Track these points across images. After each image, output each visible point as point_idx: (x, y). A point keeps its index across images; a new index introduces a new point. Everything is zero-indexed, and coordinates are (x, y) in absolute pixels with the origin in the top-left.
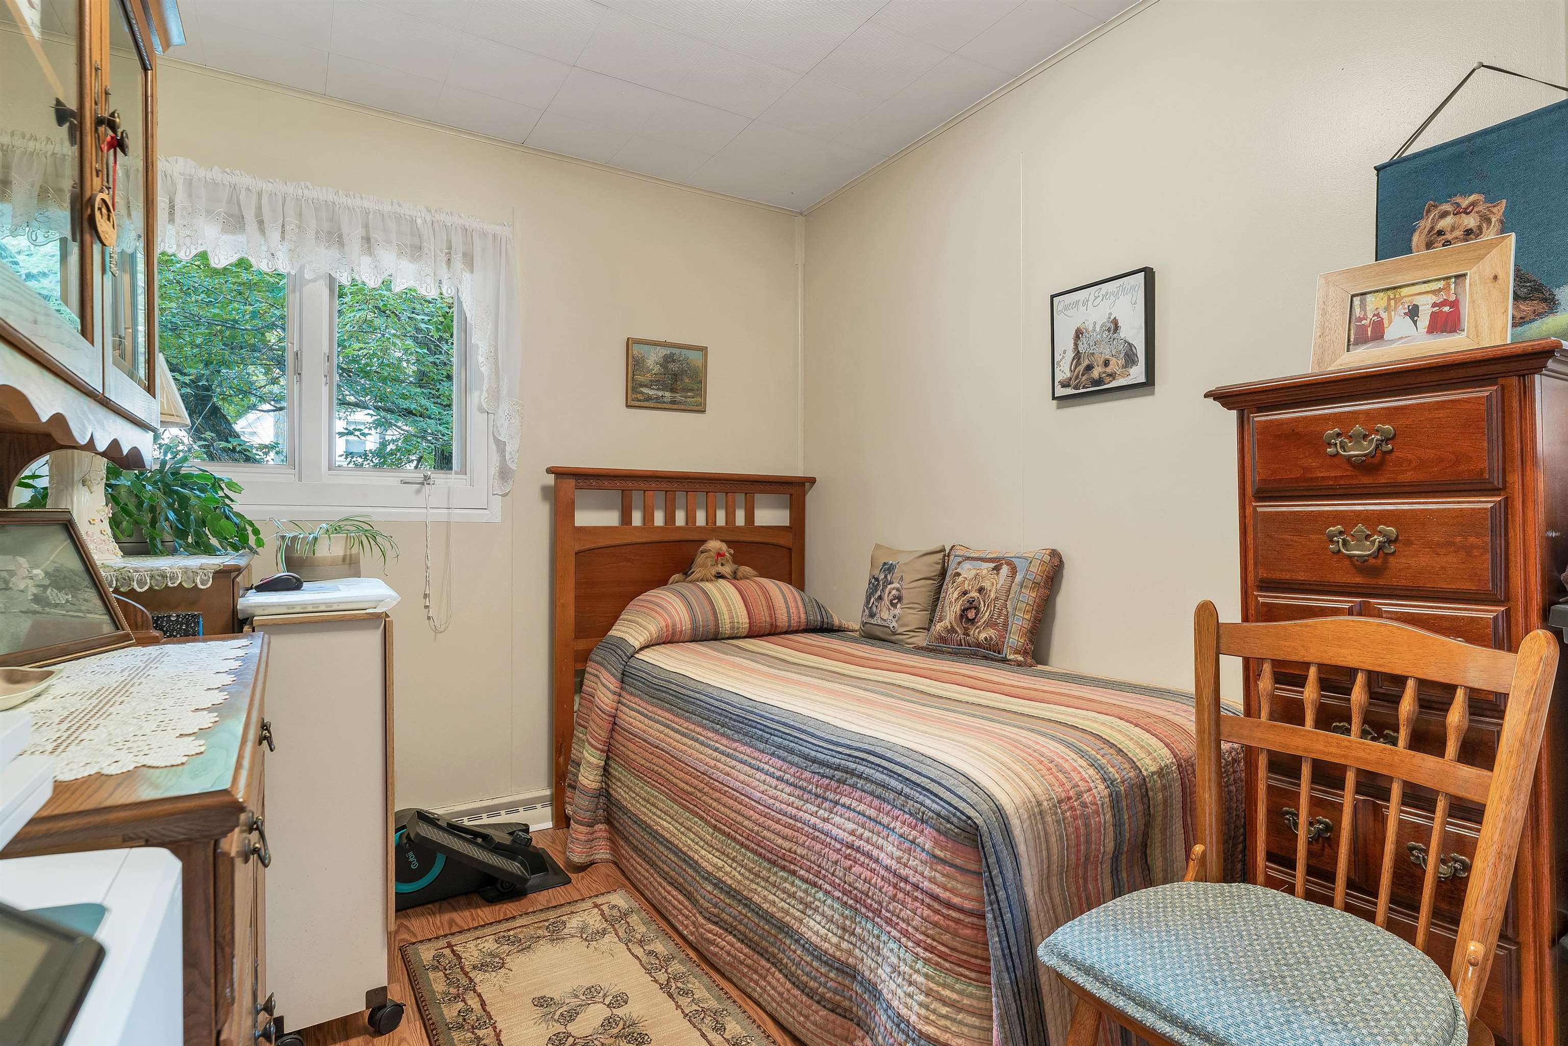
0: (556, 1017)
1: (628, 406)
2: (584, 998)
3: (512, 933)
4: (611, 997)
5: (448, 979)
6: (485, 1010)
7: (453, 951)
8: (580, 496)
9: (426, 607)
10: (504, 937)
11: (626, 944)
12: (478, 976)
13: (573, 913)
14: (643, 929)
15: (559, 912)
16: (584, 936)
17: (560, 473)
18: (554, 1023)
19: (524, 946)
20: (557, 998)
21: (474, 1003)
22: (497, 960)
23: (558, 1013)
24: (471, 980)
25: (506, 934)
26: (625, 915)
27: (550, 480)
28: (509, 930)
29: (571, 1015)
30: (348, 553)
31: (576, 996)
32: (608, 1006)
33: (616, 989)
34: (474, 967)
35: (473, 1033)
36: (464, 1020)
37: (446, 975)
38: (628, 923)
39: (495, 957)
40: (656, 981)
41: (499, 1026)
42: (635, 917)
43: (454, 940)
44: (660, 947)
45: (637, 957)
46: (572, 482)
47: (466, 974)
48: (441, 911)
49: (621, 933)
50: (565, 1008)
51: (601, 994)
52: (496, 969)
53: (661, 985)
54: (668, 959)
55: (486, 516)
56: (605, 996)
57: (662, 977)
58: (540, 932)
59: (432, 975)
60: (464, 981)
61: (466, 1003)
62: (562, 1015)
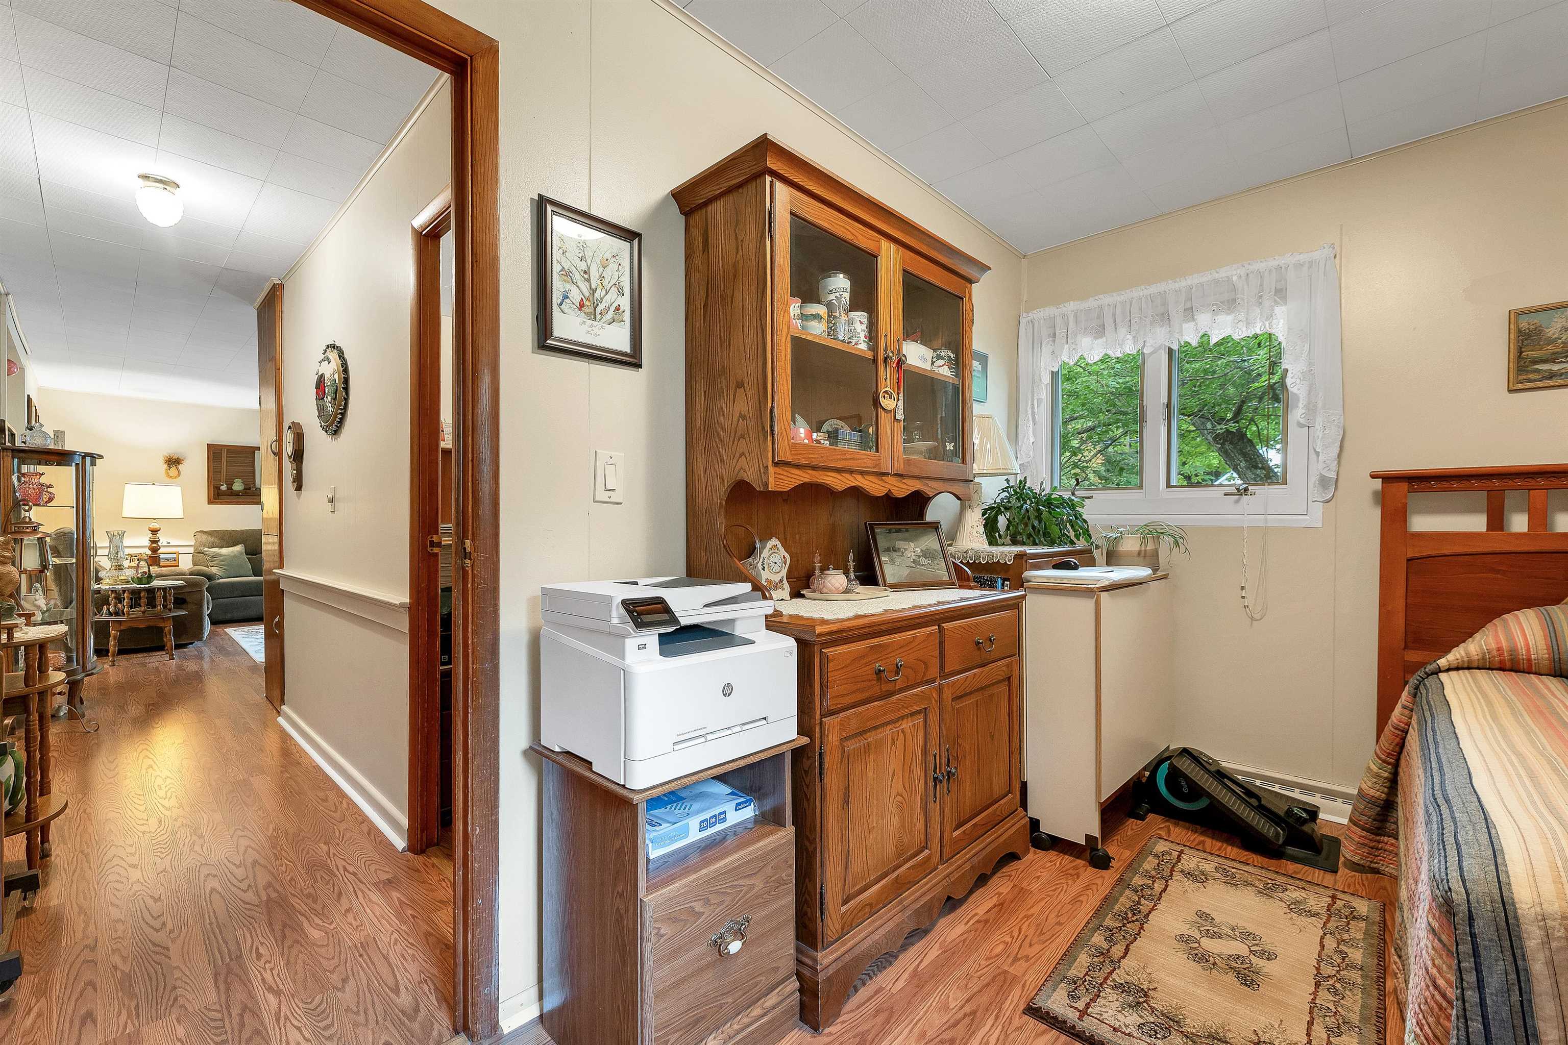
0: (1202, 929)
1: (1510, 391)
2: (1238, 935)
3: (1234, 870)
4: (1260, 949)
5: (1158, 866)
6: (1160, 894)
7: (1179, 856)
8: (1415, 500)
9: (1243, 597)
10: (1225, 869)
11: (1325, 934)
12: (1177, 876)
13: (1304, 889)
14: (1360, 936)
15: (1292, 881)
16: (1293, 906)
17: (1388, 479)
18: (1196, 931)
19: (1231, 881)
20: (1217, 920)
21: (1158, 887)
22: (1203, 877)
23: (1207, 928)
24: (1171, 875)
25: (1228, 869)
26: (1353, 916)
27: (1378, 484)
28: (1233, 868)
29: (1214, 935)
30: (1143, 549)
31: (1233, 930)
32: (1251, 951)
33: (1274, 948)
34: (1182, 871)
35: (1139, 898)
36: (1142, 890)
37: (1159, 863)
38: (1348, 923)
39: (1203, 874)
40: (1318, 969)
41: (1158, 906)
42: (1363, 925)
43: (1187, 850)
44: (1357, 956)
45: (1322, 946)
46: (1404, 486)
47: (1172, 870)
48: (1202, 834)
49: (1331, 925)
50: (1215, 929)
51: (1254, 942)
52: (1195, 880)
53: (1319, 973)
54: (1353, 966)
55: (1305, 521)
56: (1257, 945)
57: (1328, 970)
58: (1257, 883)
59: (1150, 858)
60: (1166, 873)
61: (1153, 884)
62: (1208, 930)
